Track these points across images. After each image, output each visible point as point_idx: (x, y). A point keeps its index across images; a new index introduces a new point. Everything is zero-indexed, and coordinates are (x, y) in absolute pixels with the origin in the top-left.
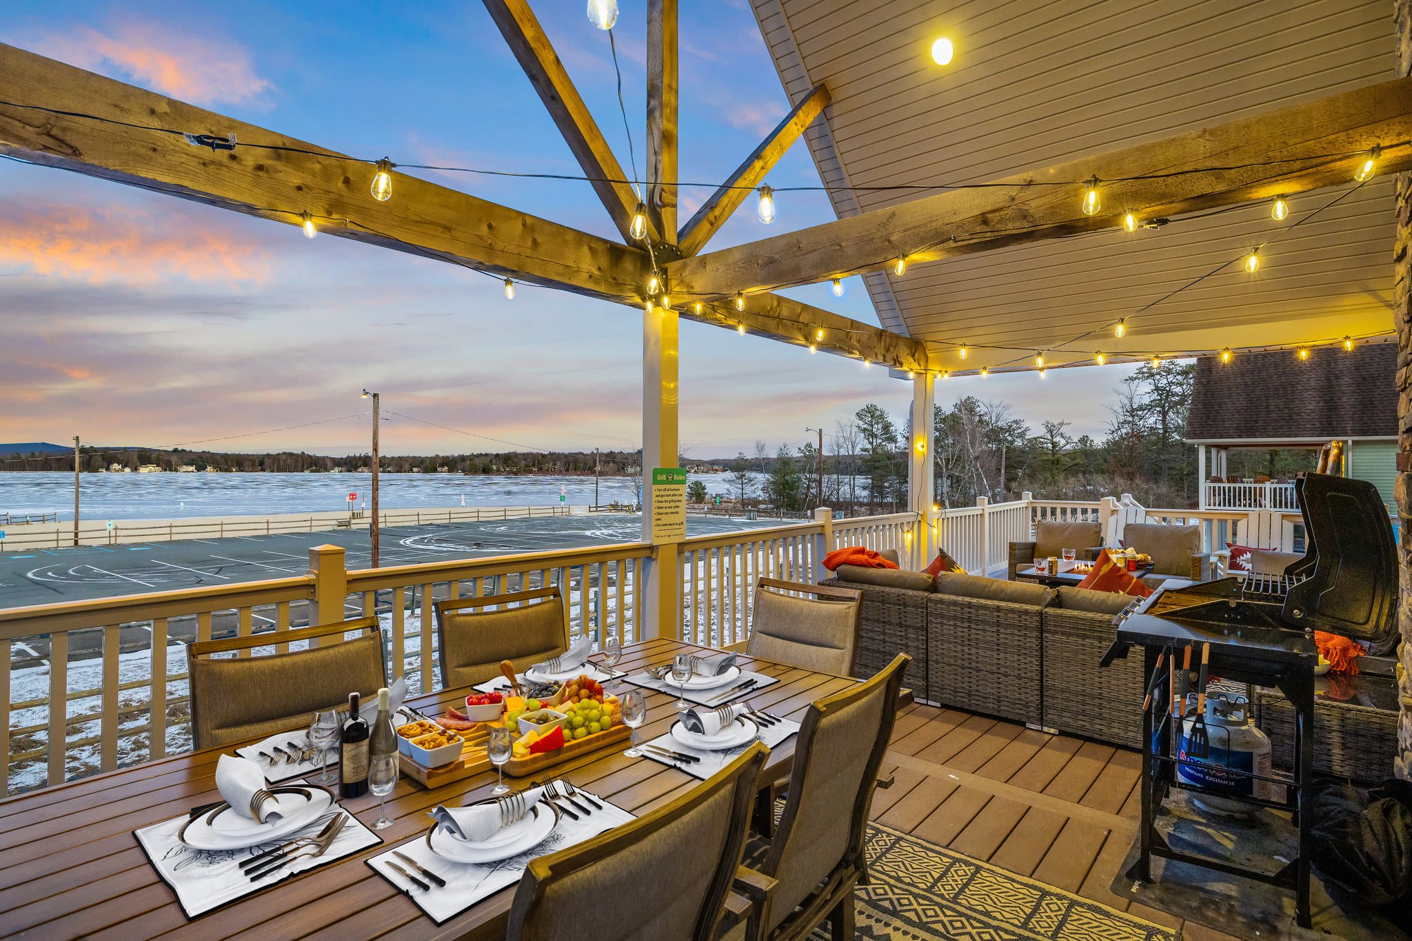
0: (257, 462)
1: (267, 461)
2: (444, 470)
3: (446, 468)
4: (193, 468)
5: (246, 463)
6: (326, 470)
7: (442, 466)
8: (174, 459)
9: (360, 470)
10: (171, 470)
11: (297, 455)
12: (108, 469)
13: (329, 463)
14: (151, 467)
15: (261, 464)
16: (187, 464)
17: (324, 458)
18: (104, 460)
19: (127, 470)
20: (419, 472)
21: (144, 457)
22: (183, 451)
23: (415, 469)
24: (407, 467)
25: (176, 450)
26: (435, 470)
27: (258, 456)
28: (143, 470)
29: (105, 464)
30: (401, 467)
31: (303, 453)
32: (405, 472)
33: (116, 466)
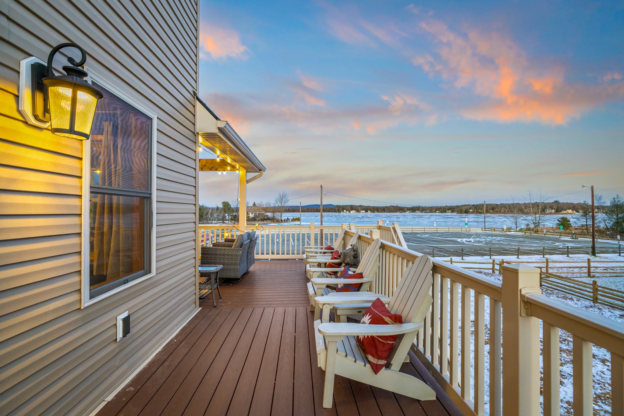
0: (383, 209)
1: (386, 209)
2: (449, 212)
3: (450, 211)
4: (364, 211)
5: (379, 210)
6: (405, 212)
7: (448, 210)
8: (359, 208)
9: (416, 212)
10: (358, 212)
11: (395, 207)
12: (343, 212)
13: (406, 209)
14: (354, 211)
15: (384, 210)
16: (363, 210)
17: (404, 208)
18: (342, 209)
19: (348, 212)
20: (439, 212)
21: (352, 208)
22: (362, 206)
23: (437, 211)
24: (434, 210)
25: (360, 206)
26: (445, 212)
27: (383, 207)
28: (352, 212)
29: (342, 210)
30: (432, 211)
31: (397, 206)
32: (433, 212)
33: (345, 211)
